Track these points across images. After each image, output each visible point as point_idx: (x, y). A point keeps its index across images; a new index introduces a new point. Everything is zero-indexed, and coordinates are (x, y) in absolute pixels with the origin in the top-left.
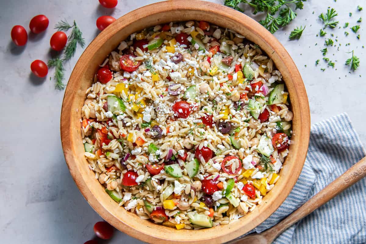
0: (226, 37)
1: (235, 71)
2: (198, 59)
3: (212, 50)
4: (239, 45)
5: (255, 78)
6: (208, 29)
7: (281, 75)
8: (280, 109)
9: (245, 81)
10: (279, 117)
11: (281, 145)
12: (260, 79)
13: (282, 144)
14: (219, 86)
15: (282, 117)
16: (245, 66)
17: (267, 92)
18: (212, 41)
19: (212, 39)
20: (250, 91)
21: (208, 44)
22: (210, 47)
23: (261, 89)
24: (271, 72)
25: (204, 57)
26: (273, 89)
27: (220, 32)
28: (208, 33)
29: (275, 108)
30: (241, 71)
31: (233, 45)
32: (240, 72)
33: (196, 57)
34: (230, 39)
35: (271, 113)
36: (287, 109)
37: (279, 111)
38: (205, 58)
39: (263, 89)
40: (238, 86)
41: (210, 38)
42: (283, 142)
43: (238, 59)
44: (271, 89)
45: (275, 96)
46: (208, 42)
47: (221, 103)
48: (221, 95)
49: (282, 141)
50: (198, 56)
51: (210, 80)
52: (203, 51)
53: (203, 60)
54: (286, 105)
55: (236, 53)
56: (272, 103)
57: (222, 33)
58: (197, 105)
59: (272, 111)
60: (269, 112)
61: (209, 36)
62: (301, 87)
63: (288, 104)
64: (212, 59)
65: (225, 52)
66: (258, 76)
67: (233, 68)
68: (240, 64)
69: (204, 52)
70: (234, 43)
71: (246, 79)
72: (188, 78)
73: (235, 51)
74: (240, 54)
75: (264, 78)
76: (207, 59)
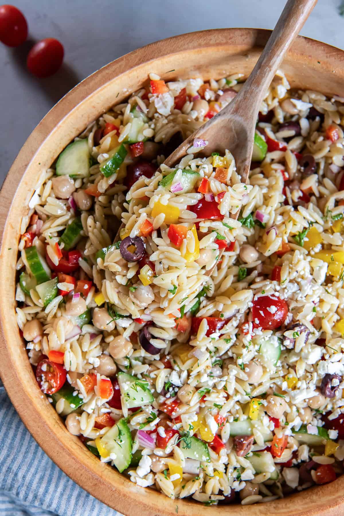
0: (272, 482)
1: (219, 436)
2: (294, 408)
3: (283, 441)
4: (244, 484)
5: (177, 447)
6: (313, 472)
7: (136, 483)
8: (98, 426)
9: (192, 430)
10: (90, 411)
11: (42, 371)
12: (168, 450)
13: (43, 375)
14: (231, 392)
15: (84, 415)
16: (208, 454)
17: (139, 438)
18: (292, 458)
19: (294, 461)
20: (171, 420)
21: (295, 448)
22: (288, 445)
23: (154, 436)
24: (156, 477)
25: (287, 423)
26: (134, 451)
27: (288, 483)
28: (309, 468)
29: (107, 421)
30: (209, 443)
31: (253, 477)
32: (210, 439)
33: (302, 411)
34: (264, 484)
35: (106, 408)
36: (85, 435)
37: (96, 422)
38: (285, 421)
39: (151, 440)
40: (196, 414)
41: (299, 461)
42: (43, 378)
43: (229, 460)
44: (136, 447)
45: (121, 441)
46: (297, 451)
47: (209, 371)
48: (216, 380)
49: (46, 379)
50: (300, 414)
51: (252, 390)
52: (297, 430)
53: (286, 414)
54: (91, 440)
55: (238, 466)
56: (119, 425)
57: (284, 484)
58: (249, 337)
59: (109, 413)
60: (112, 406)
61: (303, 462)
62: (91, 485)
63: (89, 443)
64: (273, 428)
65: (258, 456)
66: (173, 453)
67: (225, 439)
68: (218, 453)
69: (293, 429)
70: (253, 482)
71: (192, 433)
72: (289, 366)
73: (243, 469)
74: (230, 470)
75: (160, 457)
76: (280, 420)
